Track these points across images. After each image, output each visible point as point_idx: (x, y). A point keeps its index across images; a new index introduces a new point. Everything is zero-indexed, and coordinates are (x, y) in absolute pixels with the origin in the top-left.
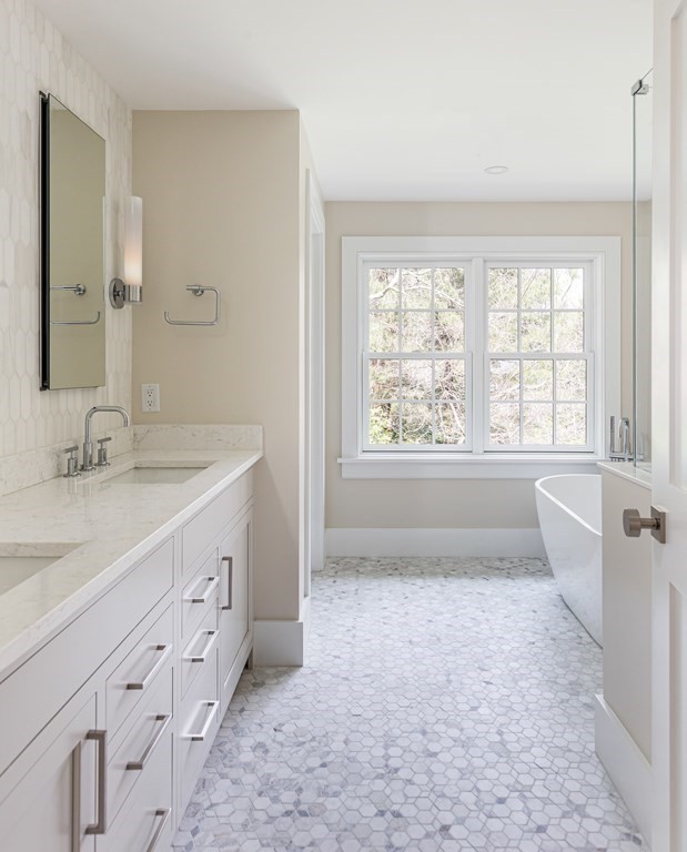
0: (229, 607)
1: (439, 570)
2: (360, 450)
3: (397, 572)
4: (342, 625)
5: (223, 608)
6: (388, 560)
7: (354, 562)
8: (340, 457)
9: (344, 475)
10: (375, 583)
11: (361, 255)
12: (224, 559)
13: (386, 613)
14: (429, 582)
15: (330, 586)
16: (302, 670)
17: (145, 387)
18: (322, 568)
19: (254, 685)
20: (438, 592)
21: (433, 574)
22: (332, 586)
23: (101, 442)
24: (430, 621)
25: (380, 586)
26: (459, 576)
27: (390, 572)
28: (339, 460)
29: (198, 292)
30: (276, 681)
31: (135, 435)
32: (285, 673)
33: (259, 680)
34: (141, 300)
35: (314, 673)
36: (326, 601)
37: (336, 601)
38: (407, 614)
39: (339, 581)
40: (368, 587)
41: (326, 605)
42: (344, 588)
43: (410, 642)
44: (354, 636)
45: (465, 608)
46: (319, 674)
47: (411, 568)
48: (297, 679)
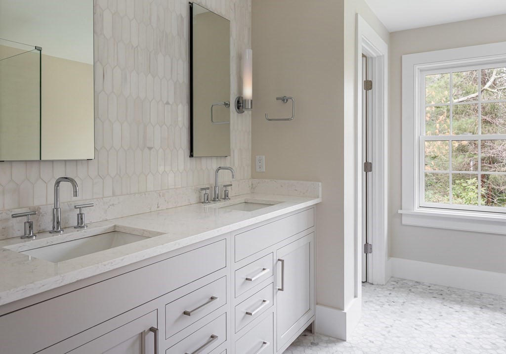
0: (282, 290)
1: (478, 302)
2: (416, 205)
3: (441, 296)
4: (384, 323)
5: (279, 289)
6: (437, 287)
7: (411, 284)
8: (401, 209)
9: (404, 222)
10: (420, 301)
11: (417, 67)
12: (279, 260)
13: (419, 323)
14: (465, 309)
15: (386, 296)
16: (344, 343)
17: (258, 157)
18: (384, 283)
19: (312, 343)
20: (469, 317)
21: (472, 304)
22: (387, 296)
23: (225, 186)
24: (454, 336)
25: (422, 303)
26: (494, 310)
27: (434, 296)
28: (400, 212)
29: (284, 100)
30: (326, 345)
31: (252, 184)
32: (333, 342)
33: (316, 341)
34: (251, 108)
35: (352, 347)
36: (379, 305)
37: (386, 306)
38: (436, 327)
39: (394, 294)
40: (413, 302)
41: (378, 307)
42: (395, 299)
43: (431, 346)
44: (389, 332)
45: (489, 333)
46: (355, 349)
47: (453, 296)
48: (339, 348)
